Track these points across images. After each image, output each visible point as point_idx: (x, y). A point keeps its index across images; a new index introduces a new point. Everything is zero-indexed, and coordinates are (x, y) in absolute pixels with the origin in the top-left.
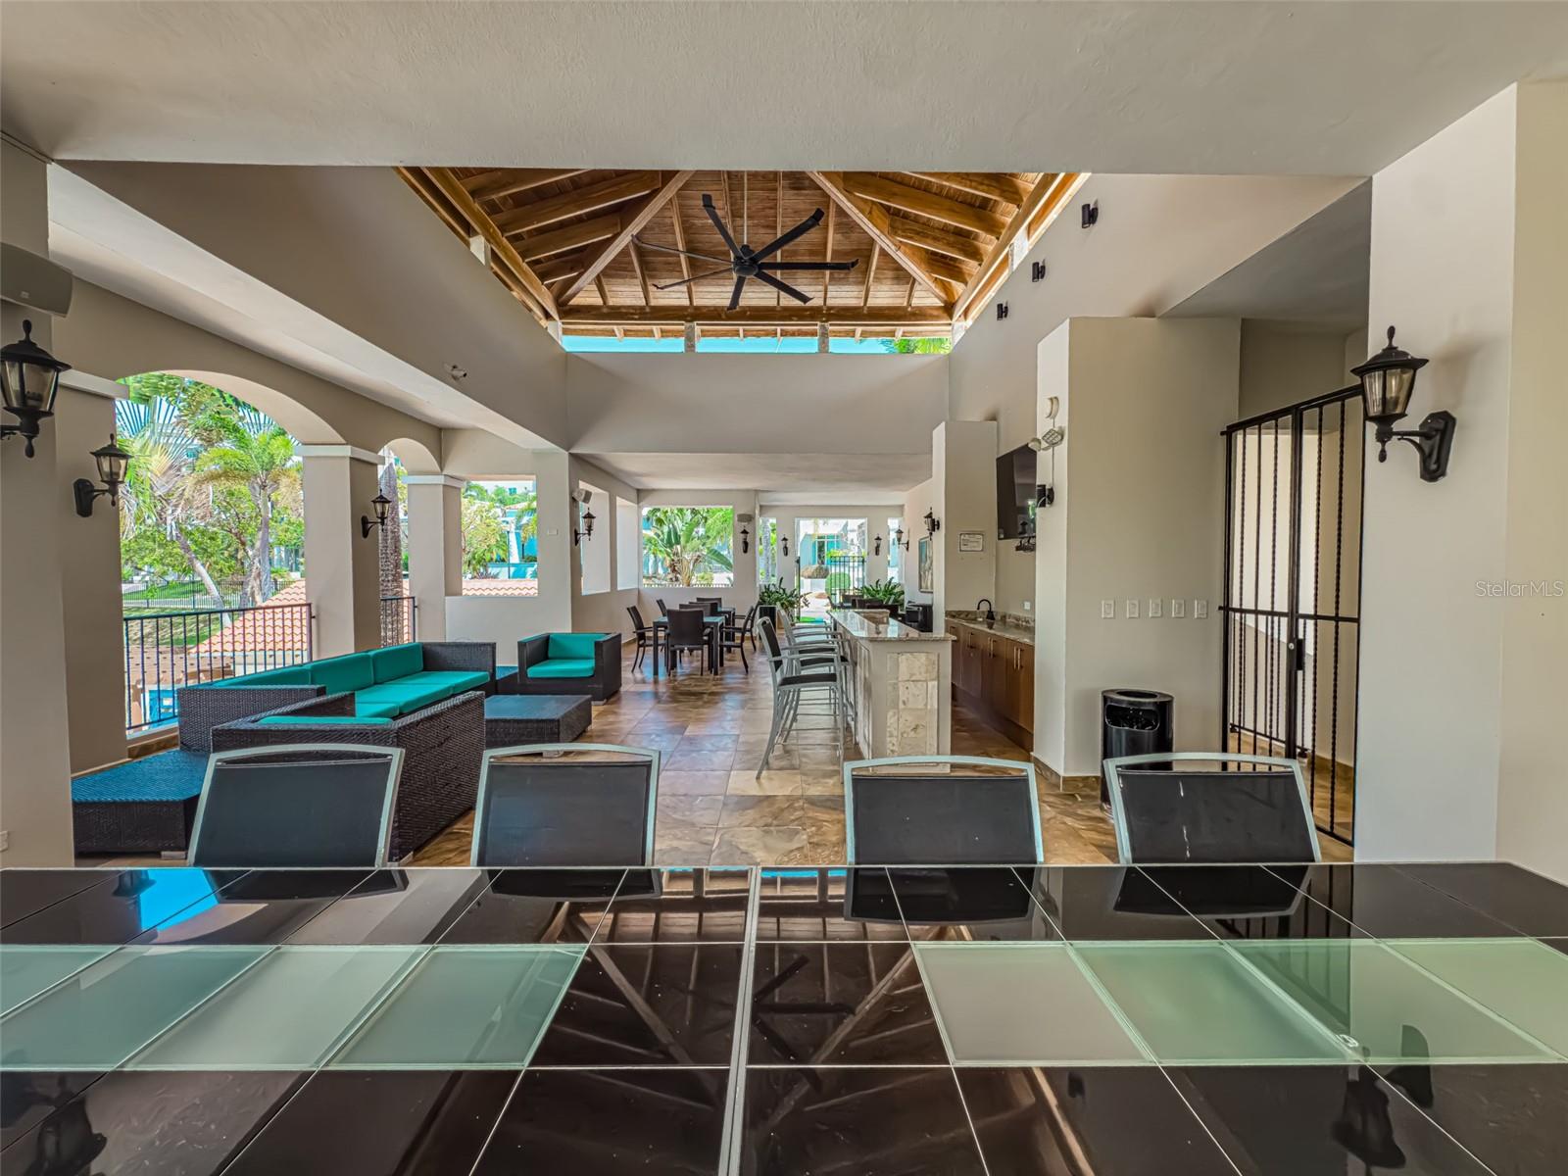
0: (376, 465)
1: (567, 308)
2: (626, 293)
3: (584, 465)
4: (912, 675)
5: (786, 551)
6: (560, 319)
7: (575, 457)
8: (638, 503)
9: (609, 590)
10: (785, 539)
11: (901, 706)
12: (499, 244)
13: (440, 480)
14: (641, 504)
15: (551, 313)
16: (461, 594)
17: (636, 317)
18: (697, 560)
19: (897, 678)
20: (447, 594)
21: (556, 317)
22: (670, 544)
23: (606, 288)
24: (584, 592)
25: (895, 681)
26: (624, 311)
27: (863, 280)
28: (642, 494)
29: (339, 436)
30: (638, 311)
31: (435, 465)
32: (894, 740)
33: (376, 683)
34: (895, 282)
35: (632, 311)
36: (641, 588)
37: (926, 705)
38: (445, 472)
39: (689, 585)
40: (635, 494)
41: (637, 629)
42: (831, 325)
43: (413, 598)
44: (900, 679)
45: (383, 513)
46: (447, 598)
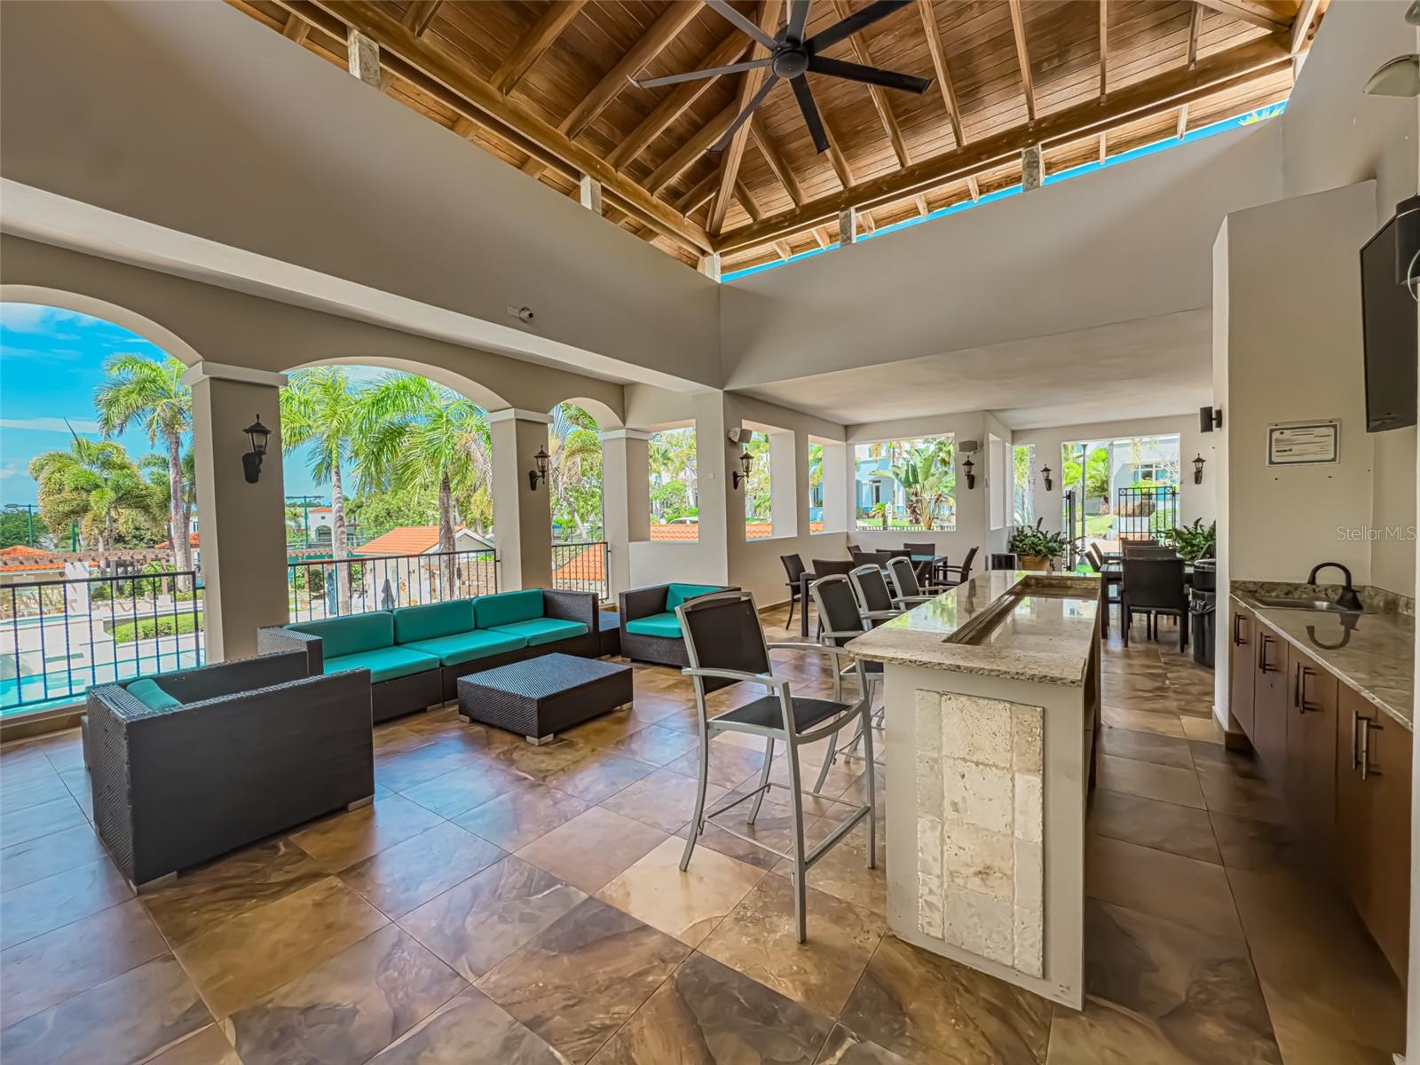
0: (546, 424)
1: (721, 237)
2: (777, 202)
3: (746, 403)
4: (973, 748)
5: (1049, 484)
6: (715, 251)
7: (731, 395)
8: (847, 439)
9: (796, 535)
10: (1046, 470)
11: (949, 813)
12: (610, 180)
13: (622, 433)
14: (849, 442)
15: (705, 249)
16: (648, 540)
17: (786, 224)
18: (938, 499)
19: (939, 749)
20: (630, 541)
21: (710, 251)
22: (907, 484)
23: (756, 202)
24: (749, 537)
25: (935, 755)
26: (773, 221)
27: (1095, 58)
28: (850, 430)
29: (504, 401)
30: (788, 217)
31: (617, 421)
32: (934, 883)
33: (476, 628)
34: (1159, 33)
35: (781, 219)
36: (849, 532)
37: (1011, 825)
38: (628, 425)
39: (929, 529)
40: (842, 430)
41: (791, 581)
42: (1045, 146)
43: (607, 543)
44: (944, 753)
45: (543, 467)
46: (631, 544)
